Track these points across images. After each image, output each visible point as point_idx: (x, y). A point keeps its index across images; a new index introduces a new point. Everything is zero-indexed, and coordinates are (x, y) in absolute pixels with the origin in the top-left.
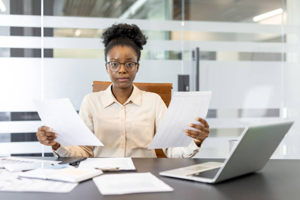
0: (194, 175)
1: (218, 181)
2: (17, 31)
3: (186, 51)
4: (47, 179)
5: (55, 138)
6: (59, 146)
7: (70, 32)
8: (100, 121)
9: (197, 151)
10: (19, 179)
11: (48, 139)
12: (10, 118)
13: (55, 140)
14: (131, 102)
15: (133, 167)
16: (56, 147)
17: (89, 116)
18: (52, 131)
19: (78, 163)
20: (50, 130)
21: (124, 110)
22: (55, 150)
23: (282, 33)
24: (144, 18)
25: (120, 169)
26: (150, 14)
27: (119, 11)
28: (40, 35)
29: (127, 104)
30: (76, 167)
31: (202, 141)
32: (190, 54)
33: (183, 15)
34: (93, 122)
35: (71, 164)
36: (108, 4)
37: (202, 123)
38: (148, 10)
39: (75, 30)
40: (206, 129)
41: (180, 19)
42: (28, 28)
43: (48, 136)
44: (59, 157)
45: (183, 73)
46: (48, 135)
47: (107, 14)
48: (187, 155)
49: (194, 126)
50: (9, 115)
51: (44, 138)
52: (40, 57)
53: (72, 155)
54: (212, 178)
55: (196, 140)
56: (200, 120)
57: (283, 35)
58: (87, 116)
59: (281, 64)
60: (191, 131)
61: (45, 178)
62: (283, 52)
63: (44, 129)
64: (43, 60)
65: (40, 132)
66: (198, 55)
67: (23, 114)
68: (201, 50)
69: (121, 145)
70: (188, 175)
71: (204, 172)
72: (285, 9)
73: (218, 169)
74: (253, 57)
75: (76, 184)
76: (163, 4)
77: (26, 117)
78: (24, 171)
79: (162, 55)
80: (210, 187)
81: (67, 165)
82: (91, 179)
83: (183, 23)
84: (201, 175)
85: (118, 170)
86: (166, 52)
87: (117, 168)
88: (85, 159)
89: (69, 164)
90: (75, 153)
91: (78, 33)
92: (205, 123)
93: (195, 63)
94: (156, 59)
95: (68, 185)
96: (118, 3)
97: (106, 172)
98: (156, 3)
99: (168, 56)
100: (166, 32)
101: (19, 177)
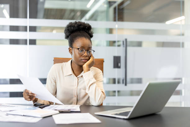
0: (116, 114)
1: (130, 118)
2: (14, 28)
4: (24, 116)
10: (7, 115)
11: (29, 98)
12: (9, 83)
15: (79, 110)
21: (77, 80)
24: (96, 20)
25: (71, 110)
32: (121, 43)
52: (27, 44)
54: (126, 116)
61: (23, 115)
62: (181, 41)
64: (28, 46)
68: (128, 40)
70: (112, 114)
74: (163, 44)
75: (41, 119)
79: (105, 44)
80: (125, 121)
82: (51, 116)
84: (121, 114)
85: (69, 111)
86: (107, 41)
97: (61, 112)
99: (108, 44)
101: (7, 114)
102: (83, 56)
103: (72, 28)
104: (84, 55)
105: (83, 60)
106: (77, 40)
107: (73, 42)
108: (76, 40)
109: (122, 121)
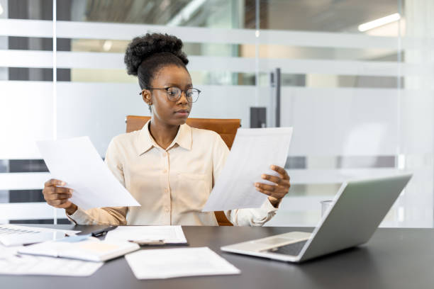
0: (271, 251)
1: (305, 259)
2: (18, 43)
3: (262, 74)
4: (58, 257)
5: (69, 197)
6: (76, 208)
7: (97, 45)
8: (133, 174)
9: (272, 214)
10: (18, 256)
11: (59, 198)
12: (8, 169)
13: (69, 200)
14: (176, 145)
15: (183, 240)
16: (72, 209)
17: (118, 167)
18: (65, 187)
19: (104, 233)
20: (62, 185)
21: (167, 157)
22: (70, 214)
23: (399, 48)
24: (203, 24)
25: (165, 242)
26: (211, 19)
27: (167, 15)
28: (51, 49)
29: (170, 148)
30: (101, 240)
31: (280, 198)
32: (268, 78)
33: (258, 22)
34: (123, 175)
35: (93, 235)
36: (150, 5)
37: (280, 173)
38: (209, 14)
39: (103, 41)
40: (285, 181)
41: (254, 28)
42: (34, 38)
43: (60, 194)
44: (77, 225)
45: (257, 105)
46: (60, 192)
47: (149, 19)
48: (258, 219)
49: (268, 178)
50: (6, 164)
51: (54, 197)
52: (52, 80)
53: (94, 222)
54: (295, 254)
55: (272, 198)
56: (277, 169)
57: (399, 52)
58: (115, 166)
59: (398, 92)
60: (263, 184)
61: (56, 255)
62: (399, 74)
63: (54, 183)
64: (55, 84)
65: (48, 188)
66: (278, 79)
67: (27, 162)
68: (283, 71)
69: (164, 208)
70: (261, 251)
71: (286, 246)
72: (403, 15)
73: (304, 242)
74: (357, 82)
75: (101, 264)
76: (230, 5)
77: (31, 167)
78: (25, 245)
79: (227, 79)
80: (292, 268)
81: (89, 237)
82: (122, 257)
83: (257, 33)
84: (280, 250)
85: (161, 243)
86: (234, 75)
87: (161, 241)
88: (115, 227)
89: (91, 235)
90: (100, 219)
91: (107, 46)
92: (283, 173)
93: (275, 90)
94: (219, 84)
95: (88, 264)
96: (166, 3)
97: (144, 246)
98: (219, 4)
99: (236, 79)
100: (234, 46)
101: (19, 253)
102: (179, 104)
103: (143, 48)
104: (179, 102)
105: (179, 112)
106: (161, 71)
107: (151, 76)
108: (157, 71)
109: (285, 267)
